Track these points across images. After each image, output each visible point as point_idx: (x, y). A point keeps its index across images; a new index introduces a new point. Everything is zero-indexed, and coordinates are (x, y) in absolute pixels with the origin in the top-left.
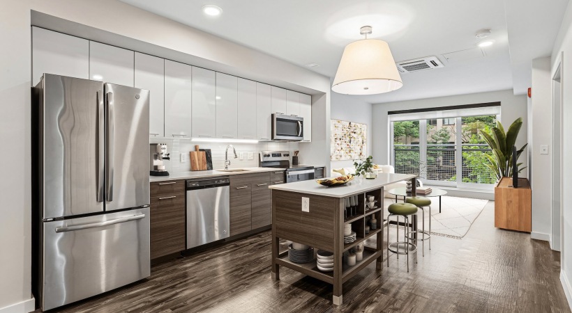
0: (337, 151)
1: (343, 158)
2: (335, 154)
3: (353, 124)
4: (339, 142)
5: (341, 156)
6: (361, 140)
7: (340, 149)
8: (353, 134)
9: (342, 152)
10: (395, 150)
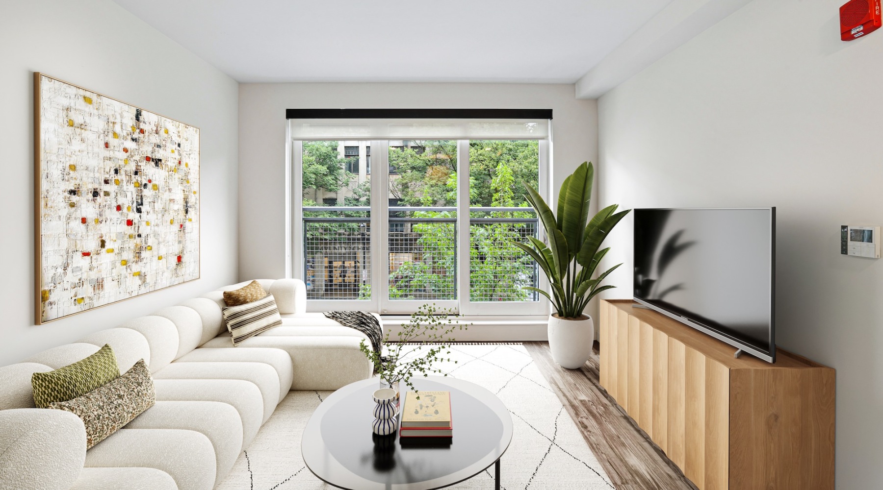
0: (79, 261)
1: (110, 291)
2: (71, 278)
3: (150, 119)
4: (88, 209)
5: (99, 285)
6: (179, 196)
7: (92, 245)
8: (149, 169)
9: (105, 259)
10: (306, 221)
